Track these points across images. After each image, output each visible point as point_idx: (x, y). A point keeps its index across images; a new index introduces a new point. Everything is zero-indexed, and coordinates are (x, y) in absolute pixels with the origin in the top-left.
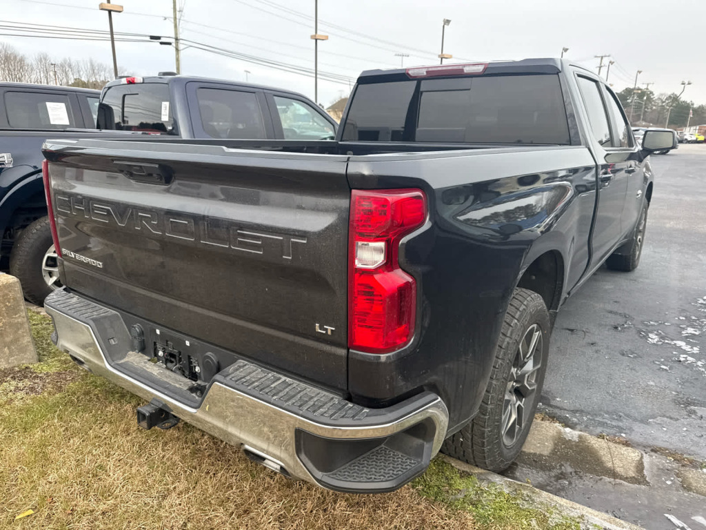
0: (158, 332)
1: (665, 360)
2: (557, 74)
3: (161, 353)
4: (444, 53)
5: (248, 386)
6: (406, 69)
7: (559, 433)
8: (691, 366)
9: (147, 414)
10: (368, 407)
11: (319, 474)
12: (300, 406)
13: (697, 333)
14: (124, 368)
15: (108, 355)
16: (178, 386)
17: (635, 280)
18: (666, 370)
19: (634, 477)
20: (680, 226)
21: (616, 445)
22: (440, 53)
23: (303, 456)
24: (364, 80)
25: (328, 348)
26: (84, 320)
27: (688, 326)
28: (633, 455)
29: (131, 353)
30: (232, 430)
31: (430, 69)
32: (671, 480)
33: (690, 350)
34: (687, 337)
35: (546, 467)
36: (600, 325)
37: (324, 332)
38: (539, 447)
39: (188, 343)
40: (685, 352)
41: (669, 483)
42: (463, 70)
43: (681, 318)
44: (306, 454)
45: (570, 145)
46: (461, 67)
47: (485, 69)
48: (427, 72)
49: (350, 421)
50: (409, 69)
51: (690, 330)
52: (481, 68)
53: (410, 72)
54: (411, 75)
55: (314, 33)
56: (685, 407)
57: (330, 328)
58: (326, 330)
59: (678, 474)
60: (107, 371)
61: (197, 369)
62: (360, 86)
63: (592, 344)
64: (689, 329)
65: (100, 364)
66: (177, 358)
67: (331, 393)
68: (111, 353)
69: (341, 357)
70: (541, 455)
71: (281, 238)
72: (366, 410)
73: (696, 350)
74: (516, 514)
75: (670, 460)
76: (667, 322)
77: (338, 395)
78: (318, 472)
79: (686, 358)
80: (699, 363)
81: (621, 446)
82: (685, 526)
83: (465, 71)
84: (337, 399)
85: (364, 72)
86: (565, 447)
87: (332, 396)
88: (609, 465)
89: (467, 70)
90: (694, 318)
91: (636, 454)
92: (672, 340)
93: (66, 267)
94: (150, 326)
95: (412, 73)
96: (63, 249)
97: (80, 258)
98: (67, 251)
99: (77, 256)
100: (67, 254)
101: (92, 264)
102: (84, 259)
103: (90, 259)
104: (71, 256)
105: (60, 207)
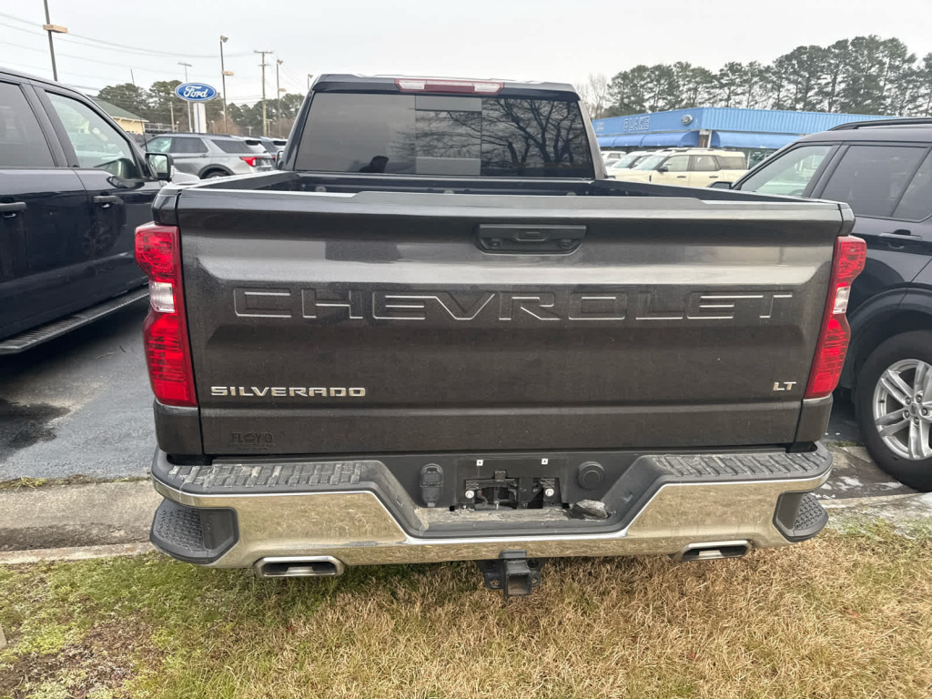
0: (480, 463)
2: (576, 101)
3: (470, 494)
6: (395, 79)
11: (791, 532)
16: (552, 519)
23: (778, 521)
24: (322, 87)
25: (779, 406)
29: (415, 511)
31: (429, 83)
37: (783, 389)
39: (546, 462)
42: (473, 87)
46: (470, 84)
47: (500, 90)
48: (426, 86)
52: (495, 88)
53: (402, 83)
54: (403, 87)
57: (790, 384)
58: (786, 386)
61: (550, 492)
62: (317, 94)
66: (496, 493)
71: (761, 296)
78: (787, 531)
89: (479, 88)
93: (210, 418)
94: (462, 459)
95: (404, 85)
96: (213, 388)
97: (288, 391)
98: (233, 388)
99: (277, 391)
100: (233, 393)
101: (333, 394)
102: (302, 391)
103: (325, 389)
104: (252, 395)
105: (248, 310)
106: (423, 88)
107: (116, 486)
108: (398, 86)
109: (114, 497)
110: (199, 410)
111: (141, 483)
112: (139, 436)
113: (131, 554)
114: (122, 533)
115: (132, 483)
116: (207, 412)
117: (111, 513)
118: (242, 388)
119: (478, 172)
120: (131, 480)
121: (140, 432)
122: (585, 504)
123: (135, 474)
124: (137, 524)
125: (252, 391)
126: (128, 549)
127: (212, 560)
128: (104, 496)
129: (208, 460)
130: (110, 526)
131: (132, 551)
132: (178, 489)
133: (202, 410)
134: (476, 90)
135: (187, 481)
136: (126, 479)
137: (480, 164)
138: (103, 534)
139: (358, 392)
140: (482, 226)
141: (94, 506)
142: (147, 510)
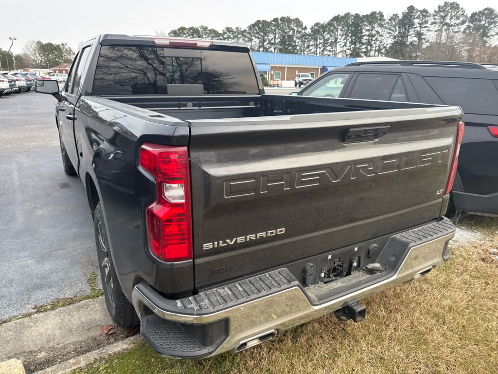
0: (330, 257)
2: (248, 52)
6: (152, 38)
25: (436, 201)
31: (172, 41)
42: (197, 44)
48: (170, 42)
54: (157, 43)
57: (441, 191)
61: (355, 264)
62: (103, 47)
71: (440, 152)
83: (198, 45)
85: (106, 36)
93: (200, 264)
94: (322, 257)
95: (157, 42)
96: (204, 245)
97: (246, 238)
98: (216, 243)
99: (240, 239)
100: (216, 246)
101: (269, 235)
102: (253, 237)
103: (265, 233)
104: (226, 245)
105: (231, 193)
107: (16, 323)
108: (154, 42)
109: (20, 331)
110: (194, 261)
111: (33, 316)
112: (4, 285)
113: (79, 366)
114: (44, 354)
115: (27, 318)
116: (198, 261)
117: (25, 343)
118: (221, 242)
119: (202, 92)
120: (25, 316)
121: (4, 282)
122: (370, 266)
123: (25, 312)
124: (51, 345)
125: (226, 243)
126: (75, 364)
127: (212, 352)
128: (11, 333)
129: (195, 292)
130: (31, 352)
131: (79, 364)
132: (193, 315)
133: (196, 261)
135: (196, 308)
136: (20, 317)
137: (203, 88)
138: (29, 359)
139: (281, 231)
140: (351, 130)
141: (8, 342)
142: (51, 333)
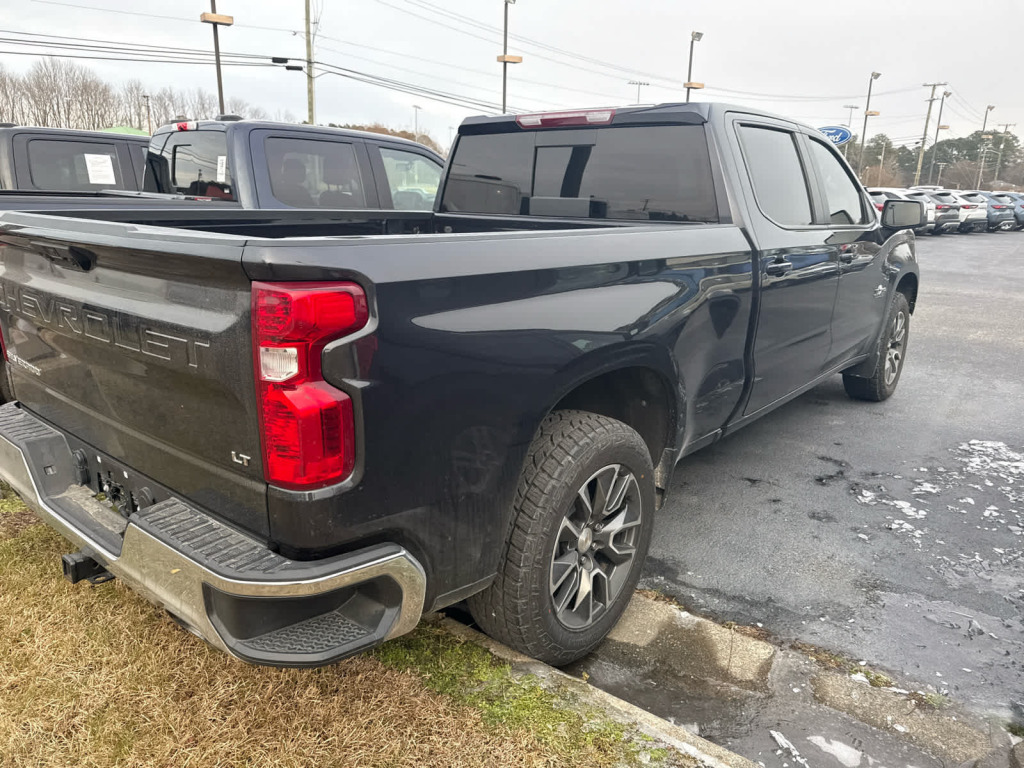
0: (99, 459)
1: (870, 526)
2: (702, 124)
3: (106, 488)
4: (692, 80)
5: (161, 529)
7: (672, 618)
8: (904, 536)
9: (72, 564)
10: (290, 558)
11: (233, 641)
12: (207, 555)
13: (934, 491)
14: (57, 505)
15: (41, 488)
16: (110, 528)
17: (882, 414)
18: (864, 540)
19: (751, 681)
20: (989, 339)
21: (745, 638)
22: (686, 81)
23: (215, 617)
24: (466, 130)
25: (248, 483)
26: (17, 442)
27: (926, 481)
28: (763, 651)
29: (74, 486)
30: (149, 584)
32: (802, 688)
33: (913, 514)
34: (918, 496)
35: (635, 662)
36: (798, 475)
37: (241, 462)
38: (638, 635)
39: (126, 475)
40: (905, 517)
41: (796, 690)
42: (585, 118)
43: (922, 469)
44: (219, 616)
45: (719, 222)
46: (583, 115)
47: (613, 116)
48: (542, 120)
49: (260, 575)
50: (520, 116)
51: (927, 487)
52: (606, 117)
53: (522, 120)
55: (502, 54)
56: (867, 592)
57: (245, 457)
58: (242, 459)
59: (814, 679)
60: (39, 507)
62: (463, 138)
63: (774, 501)
64: (925, 484)
65: (33, 499)
67: (257, 540)
68: (46, 485)
69: (260, 494)
70: (636, 646)
71: (185, 340)
72: (288, 562)
73: (922, 513)
74: (542, 715)
75: (811, 661)
76: (899, 474)
77: (261, 542)
78: (230, 637)
79: (902, 524)
80: (918, 533)
81: (751, 639)
82: (792, 747)
83: (589, 120)
84: (261, 547)
85: (467, 119)
86: (672, 638)
87: (256, 543)
88: (724, 663)
89: (591, 118)
90: (941, 469)
91: (768, 651)
92: (893, 499)
94: (91, 451)
106: (540, 123)
108: (519, 123)
119: (587, 214)
134: (588, 118)
137: (588, 203)
139: (38, 371)
